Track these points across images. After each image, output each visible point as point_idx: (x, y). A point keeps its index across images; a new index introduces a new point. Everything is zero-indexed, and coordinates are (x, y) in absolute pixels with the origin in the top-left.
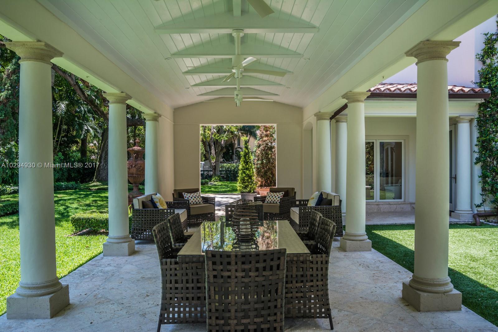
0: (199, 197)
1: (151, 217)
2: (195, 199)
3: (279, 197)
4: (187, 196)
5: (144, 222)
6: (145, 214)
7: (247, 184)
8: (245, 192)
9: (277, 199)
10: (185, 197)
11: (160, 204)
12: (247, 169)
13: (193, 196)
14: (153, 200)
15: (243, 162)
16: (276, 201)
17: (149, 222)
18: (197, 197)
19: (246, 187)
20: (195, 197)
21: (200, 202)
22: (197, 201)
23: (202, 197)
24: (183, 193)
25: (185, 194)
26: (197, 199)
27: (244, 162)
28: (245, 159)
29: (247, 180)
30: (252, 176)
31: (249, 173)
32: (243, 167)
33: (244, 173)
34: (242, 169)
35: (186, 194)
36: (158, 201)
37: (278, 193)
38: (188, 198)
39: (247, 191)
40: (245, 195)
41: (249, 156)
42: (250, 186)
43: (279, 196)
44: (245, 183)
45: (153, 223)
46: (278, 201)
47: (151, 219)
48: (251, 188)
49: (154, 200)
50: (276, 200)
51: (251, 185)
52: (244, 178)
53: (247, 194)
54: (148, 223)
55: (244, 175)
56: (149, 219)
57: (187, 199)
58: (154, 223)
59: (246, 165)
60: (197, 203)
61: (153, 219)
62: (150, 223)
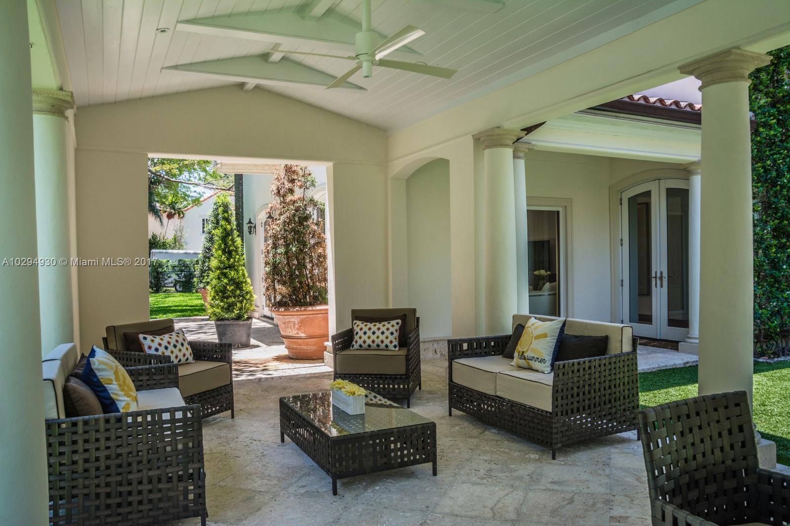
0: (186, 345)
1: (109, 444)
2: (176, 351)
3: (392, 334)
4: (154, 345)
5: (80, 467)
6: (86, 436)
7: (232, 300)
8: (227, 319)
9: (387, 338)
10: (146, 348)
11: (120, 385)
12: (231, 267)
13: (169, 343)
14: (95, 376)
15: (220, 252)
16: (387, 342)
17: (102, 464)
18: (179, 346)
19: (229, 308)
20: (175, 346)
21: (187, 359)
22: (180, 356)
23: (191, 344)
24: (141, 336)
25: (145, 338)
26: (180, 350)
27: (224, 252)
28: (225, 244)
29: (233, 291)
30: (242, 282)
31: (236, 277)
32: (221, 262)
33: (225, 275)
34: (218, 268)
35: (149, 337)
36: (113, 377)
37: (386, 323)
38: (157, 350)
39: (233, 315)
40: (228, 325)
41: (233, 240)
42: (238, 305)
43: (392, 329)
44: (227, 298)
45: (120, 466)
46: (391, 342)
47: (112, 452)
48: (241, 309)
49: (98, 374)
50: (385, 340)
51: (241, 302)
52: (225, 288)
53: (231, 322)
54: (97, 469)
55: (226, 281)
56: (102, 454)
57: (153, 352)
58: (125, 464)
59: (228, 259)
60: (180, 360)
61: (119, 451)
62: (108, 468)
